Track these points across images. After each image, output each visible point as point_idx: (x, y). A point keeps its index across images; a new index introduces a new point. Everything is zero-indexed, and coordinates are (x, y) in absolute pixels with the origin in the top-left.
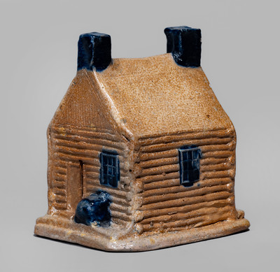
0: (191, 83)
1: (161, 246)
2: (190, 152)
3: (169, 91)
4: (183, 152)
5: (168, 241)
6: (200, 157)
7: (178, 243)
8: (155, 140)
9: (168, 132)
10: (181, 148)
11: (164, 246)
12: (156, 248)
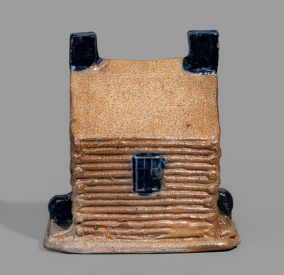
0: (190, 89)
1: (95, 251)
2: (148, 161)
3: (156, 96)
4: (139, 160)
5: (106, 247)
6: (163, 167)
7: (119, 251)
8: (102, 144)
9: (121, 137)
10: (137, 155)
11: (99, 252)
12: (88, 252)
